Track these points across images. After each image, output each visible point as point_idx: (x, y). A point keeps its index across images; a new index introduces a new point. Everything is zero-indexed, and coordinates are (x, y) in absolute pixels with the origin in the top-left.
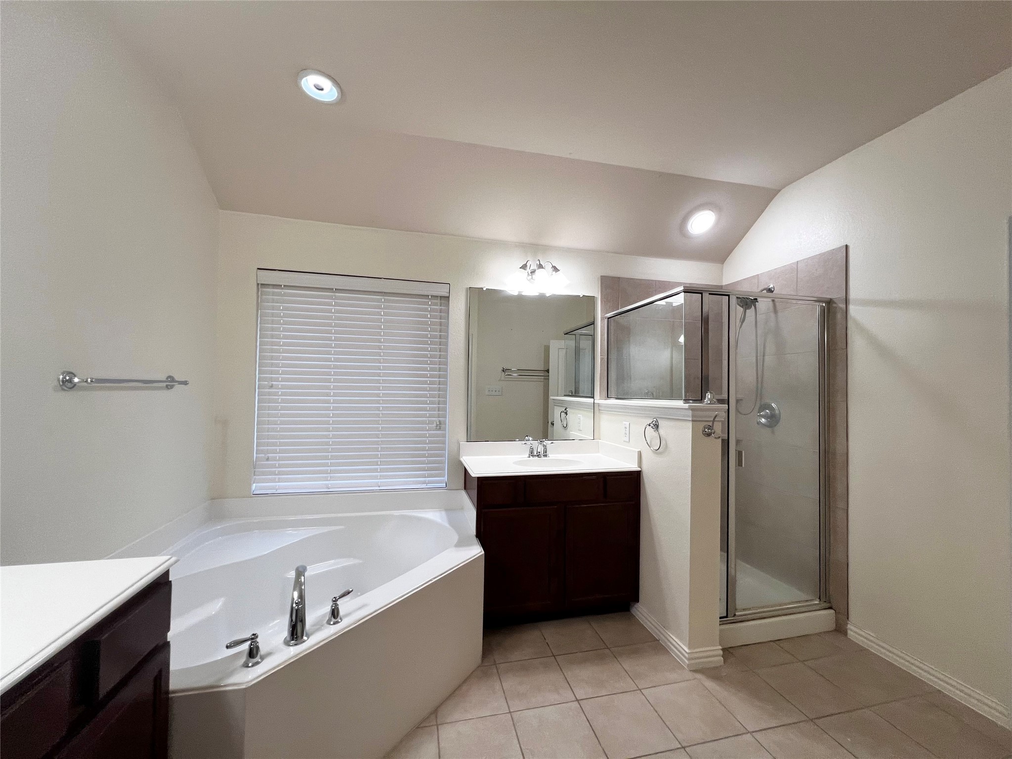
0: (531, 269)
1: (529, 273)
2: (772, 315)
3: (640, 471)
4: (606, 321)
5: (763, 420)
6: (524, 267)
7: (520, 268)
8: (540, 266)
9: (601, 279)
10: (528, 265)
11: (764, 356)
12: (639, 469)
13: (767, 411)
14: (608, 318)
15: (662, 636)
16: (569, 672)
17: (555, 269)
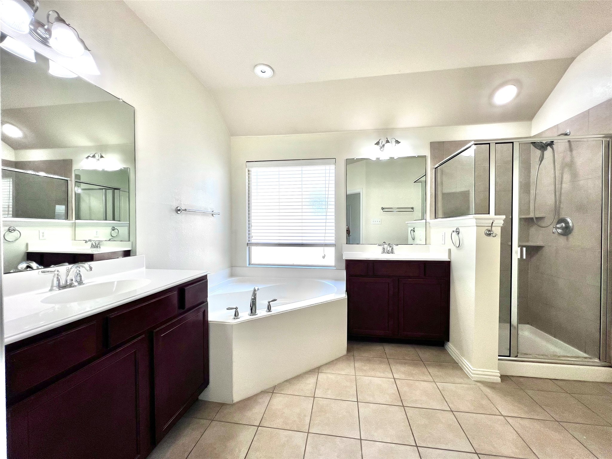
0: (382, 144)
1: (382, 146)
2: (569, 153)
3: (450, 261)
4: (434, 170)
5: (560, 230)
6: (378, 143)
7: (375, 144)
8: (388, 142)
9: (430, 144)
10: (380, 142)
11: (561, 184)
12: (449, 260)
13: (563, 224)
14: (435, 168)
15: (460, 361)
16: (394, 367)
17: (397, 142)
